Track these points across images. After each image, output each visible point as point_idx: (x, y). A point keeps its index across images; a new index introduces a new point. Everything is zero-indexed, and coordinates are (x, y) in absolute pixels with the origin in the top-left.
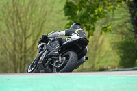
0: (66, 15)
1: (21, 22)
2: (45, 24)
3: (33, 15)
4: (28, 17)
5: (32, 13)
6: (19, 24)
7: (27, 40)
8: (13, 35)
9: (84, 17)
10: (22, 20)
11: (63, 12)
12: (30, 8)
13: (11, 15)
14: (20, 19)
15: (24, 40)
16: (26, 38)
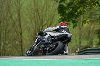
0: (59, 13)
1: (39, 16)
2: (55, 17)
3: (48, 12)
4: (44, 13)
5: (47, 10)
6: (38, 17)
7: (44, 28)
8: (34, 24)
9: (71, 14)
10: (40, 15)
11: (57, 11)
12: (45, 7)
13: (33, 12)
14: (39, 14)
15: (41, 28)
16: (43, 27)
